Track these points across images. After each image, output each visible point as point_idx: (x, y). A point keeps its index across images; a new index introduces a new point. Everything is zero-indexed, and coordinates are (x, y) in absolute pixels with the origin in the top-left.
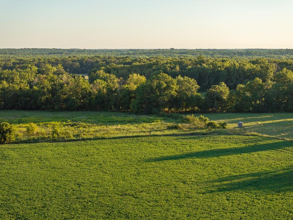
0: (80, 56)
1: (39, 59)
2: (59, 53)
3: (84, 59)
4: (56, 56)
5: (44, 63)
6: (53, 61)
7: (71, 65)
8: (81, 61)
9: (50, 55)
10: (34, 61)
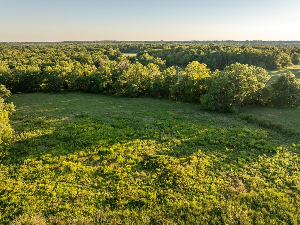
0: (127, 44)
1: (107, 45)
2: (117, 42)
3: (129, 45)
4: (115, 44)
5: (110, 47)
6: (114, 46)
7: (123, 48)
8: (128, 46)
9: (113, 43)
10: (105, 46)
